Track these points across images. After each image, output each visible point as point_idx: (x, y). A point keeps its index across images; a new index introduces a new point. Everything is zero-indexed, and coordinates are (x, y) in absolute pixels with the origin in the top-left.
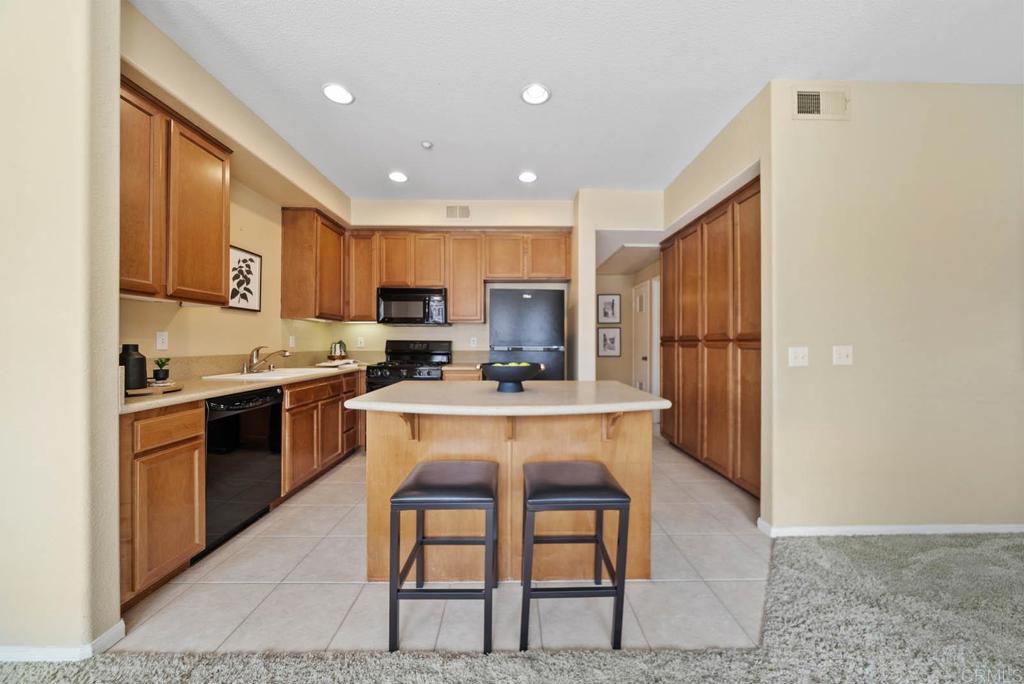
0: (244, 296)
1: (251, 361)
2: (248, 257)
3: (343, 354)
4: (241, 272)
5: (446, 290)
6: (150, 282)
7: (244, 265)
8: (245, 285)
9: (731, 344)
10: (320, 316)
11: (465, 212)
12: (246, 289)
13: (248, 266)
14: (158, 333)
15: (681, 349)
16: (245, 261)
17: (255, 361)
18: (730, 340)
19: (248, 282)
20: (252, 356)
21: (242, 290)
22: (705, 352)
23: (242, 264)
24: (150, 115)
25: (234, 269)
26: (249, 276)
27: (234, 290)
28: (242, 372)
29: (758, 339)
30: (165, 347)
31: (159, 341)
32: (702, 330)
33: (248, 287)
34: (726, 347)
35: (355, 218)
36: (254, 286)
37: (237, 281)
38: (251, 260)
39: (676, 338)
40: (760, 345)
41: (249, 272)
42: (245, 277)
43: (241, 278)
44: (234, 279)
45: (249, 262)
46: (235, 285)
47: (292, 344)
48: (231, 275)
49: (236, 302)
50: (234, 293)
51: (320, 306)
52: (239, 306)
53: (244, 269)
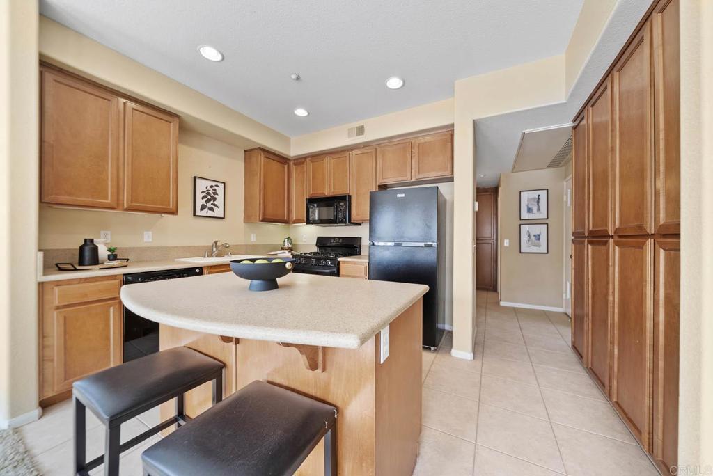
0: (211, 209)
1: (212, 250)
2: (214, 184)
3: (290, 246)
4: (209, 194)
5: (350, 197)
6: (109, 201)
7: (211, 189)
8: (212, 202)
9: (649, 242)
10: (264, 220)
11: (361, 131)
12: (212, 204)
13: (215, 190)
14: (145, 233)
15: (590, 247)
16: (211, 187)
17: (214, 249)
18: (647, 236)
19: (215, 199)
20: (213, 246)
21: (209, 205)
22: (615, 252)
23: (209, 188)
24: (109, 100)
25: (203, 192)
26: (216, 196)
27: (203, 205)
28: (205, 257)
29: (678, 235)
30: (151, 240)
31: (146, 236)
32: (614, 222)
33: (215, 203)
34: (641, 247)
35: (293, 152)
36: (220, 201)
37: (205, 199)
38: (217, 186)
39: (586, 234)
40: (678, 244)
41: (215, 193)
42: (212, 196)
43: (209, 197)
44: (203, 198)
45: (215, 187)
46: (203, 202)
47: (253, 239)
48: (199, 195)
49: (204, 213)
50: (203, 208)
51: (264, 214)
52: (207, 215)
53: (211, 192)
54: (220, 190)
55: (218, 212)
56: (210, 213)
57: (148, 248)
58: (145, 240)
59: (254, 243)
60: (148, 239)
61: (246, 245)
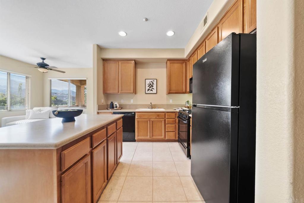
0: (152, 90)
2: (152, 80)
4: (150, 84)
8: (152, 87)
13: (153, 83)
14: (131, 100)
16: (151, 82)
21: (151, 89)
25: (148, 84)
26: (153, 85)
27: (148, 89)
28: (147, 108)
33: (153, 88)
38: (154, 81)
41: (153, 84)
42: (152, 85)
43: (150, 86)
44: (148, 87)
45: (153, 82)
46: (149, 88)
47: (171, 102)
48: (147, 85)
49: (149, 92)
50: (148, 90)
51: (170, 90)
52: (150, 93)
53: (151, 84)
54: (155, 83)
55: (154, 91)
56: (151, 92)
57: (132, 105)
58: (131, 102)
59: (171, 104)
60: (132, 102)
61: (167, 105)
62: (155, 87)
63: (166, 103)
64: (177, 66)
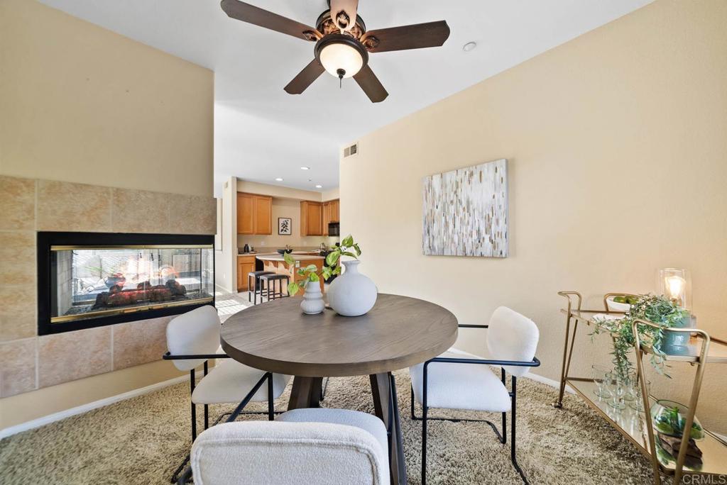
0: (285, 231)
6: (251, 232)
7: (285, 222)
10: (309, 235)
21: (284, 229)
25: (282, 224)
33: (287, 228)
41: (287, 224)
43: (284, 226)
45: (287, 221)
46: (282, 228)
47: (305, 244)
48: (280, 225)
49: (282, 233)
50: (282, 230)
51: (309, 232)
54: (289, 222)
55: (288, 232)
56: (285, 233)
57: (262, 248)
58: (262, 245)
59: (306, 246)
62: (289, 227)
63: (300, 246)
64: (314, 208)
